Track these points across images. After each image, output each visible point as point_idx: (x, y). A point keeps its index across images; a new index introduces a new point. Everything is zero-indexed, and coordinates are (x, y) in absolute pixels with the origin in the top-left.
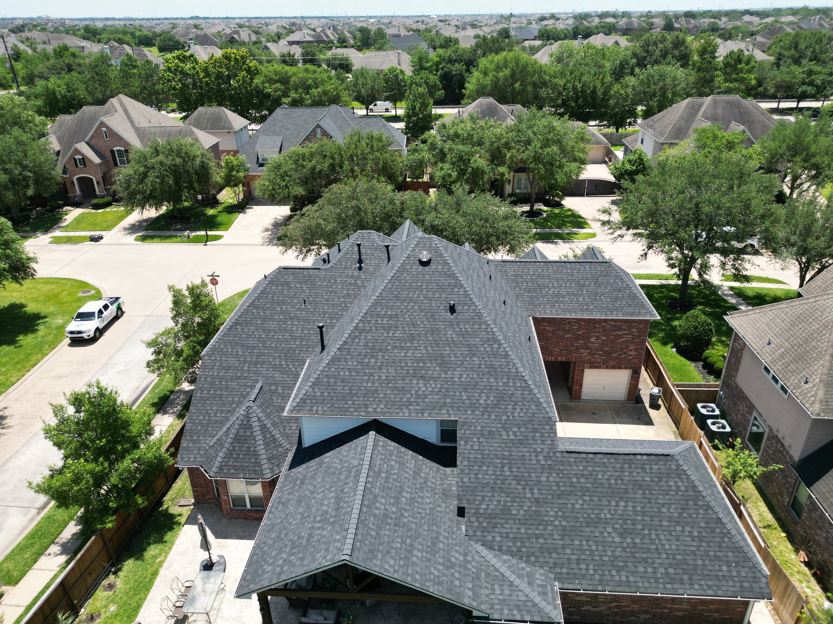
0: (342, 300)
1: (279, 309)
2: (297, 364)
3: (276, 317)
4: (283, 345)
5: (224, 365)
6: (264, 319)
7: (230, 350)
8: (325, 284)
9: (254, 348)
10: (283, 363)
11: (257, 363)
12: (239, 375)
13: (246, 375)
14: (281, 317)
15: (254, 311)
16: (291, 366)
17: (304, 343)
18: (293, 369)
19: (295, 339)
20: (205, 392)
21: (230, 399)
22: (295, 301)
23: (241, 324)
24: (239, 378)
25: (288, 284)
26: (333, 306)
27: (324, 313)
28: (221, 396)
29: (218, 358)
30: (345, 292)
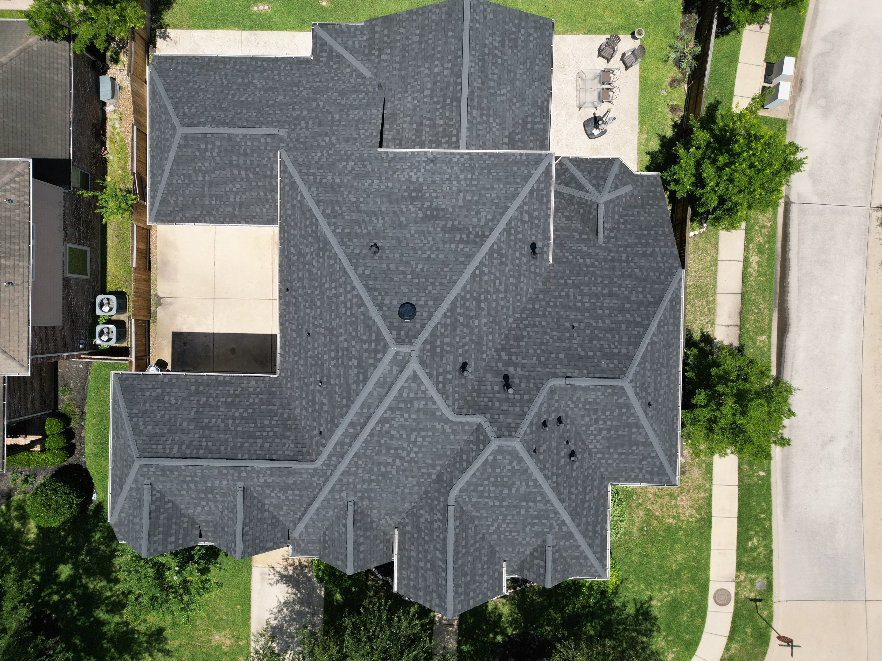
0: (525, 333)
1: (608, 322)
2: (564, 260)
3: (607, 312)
4: (587, 279)
5: (651, 259)
6: (622, 310)
7: (651, 274)
8: (553, 356)
9: (623, 276)
10: (581, 260)
11: (613, 260)
12: (629, 249)
13: (621, 249)
14: (600, 312)
15: (639, 319)
16: (571, 257)
17: (562, 281)
18: (567, 254)
19: (574, 286)
20: (660, 232)
21: (629, 226)
22: (588, 332)
23: (650, 303)
24: (628, 246)
25: (605, 356)
26: (535, 326)
27: (544, 316)
28: (640, 229)
29: (661, 265)
30: (522, 344)
